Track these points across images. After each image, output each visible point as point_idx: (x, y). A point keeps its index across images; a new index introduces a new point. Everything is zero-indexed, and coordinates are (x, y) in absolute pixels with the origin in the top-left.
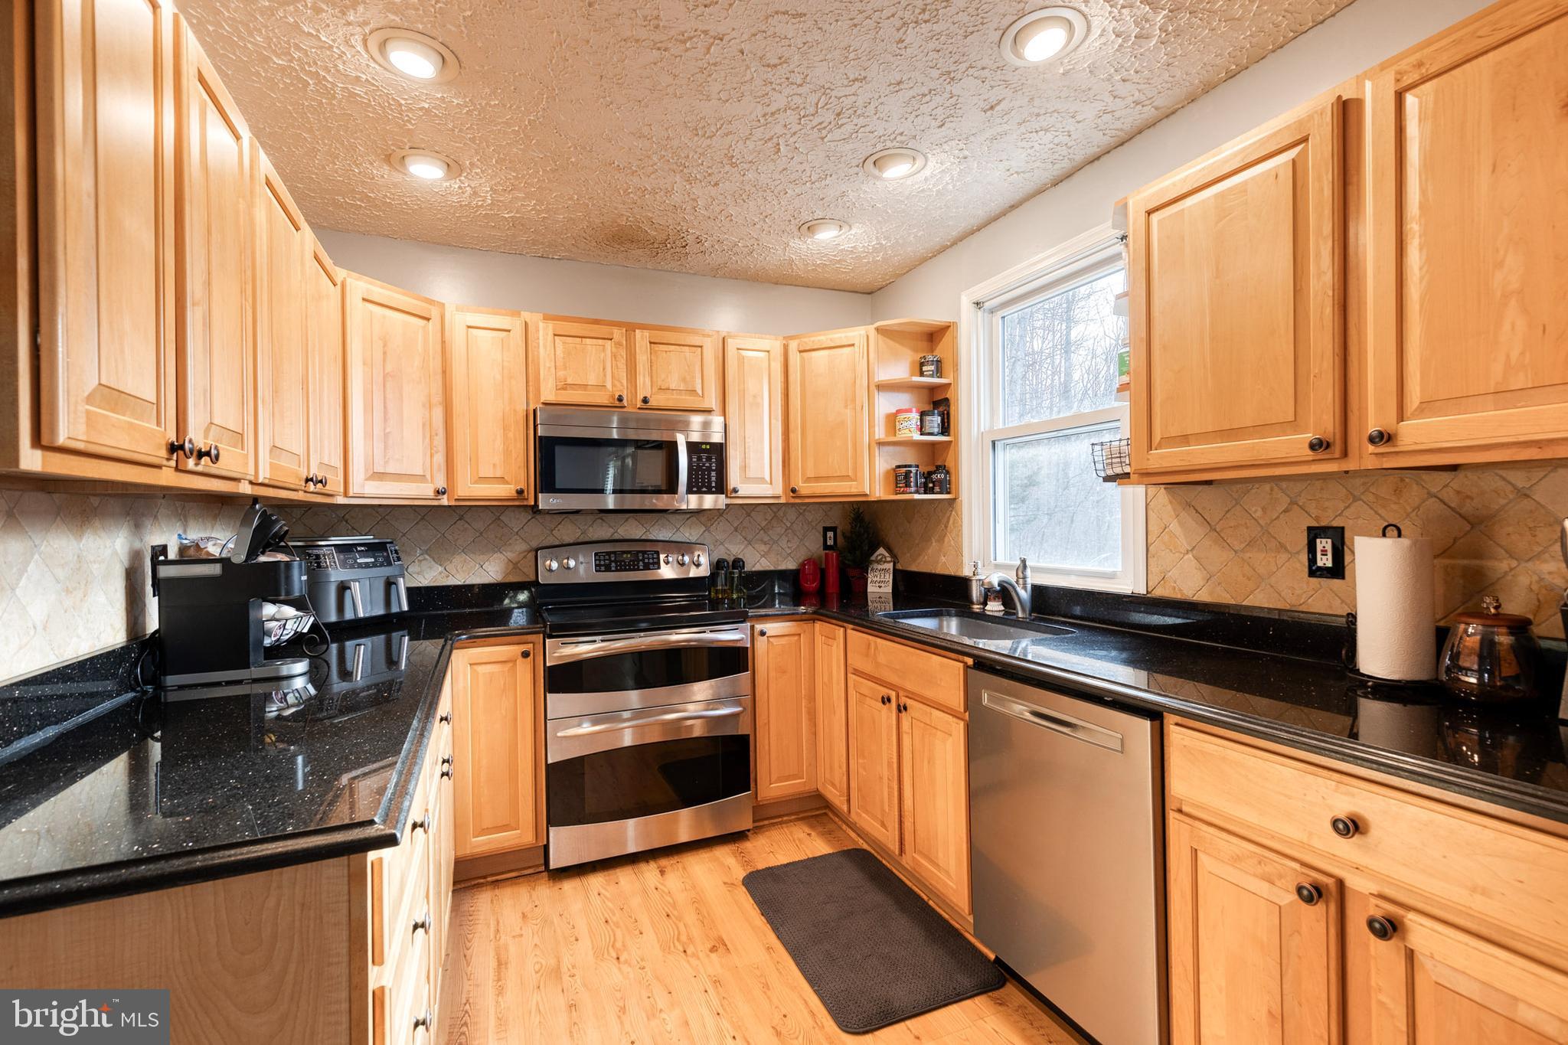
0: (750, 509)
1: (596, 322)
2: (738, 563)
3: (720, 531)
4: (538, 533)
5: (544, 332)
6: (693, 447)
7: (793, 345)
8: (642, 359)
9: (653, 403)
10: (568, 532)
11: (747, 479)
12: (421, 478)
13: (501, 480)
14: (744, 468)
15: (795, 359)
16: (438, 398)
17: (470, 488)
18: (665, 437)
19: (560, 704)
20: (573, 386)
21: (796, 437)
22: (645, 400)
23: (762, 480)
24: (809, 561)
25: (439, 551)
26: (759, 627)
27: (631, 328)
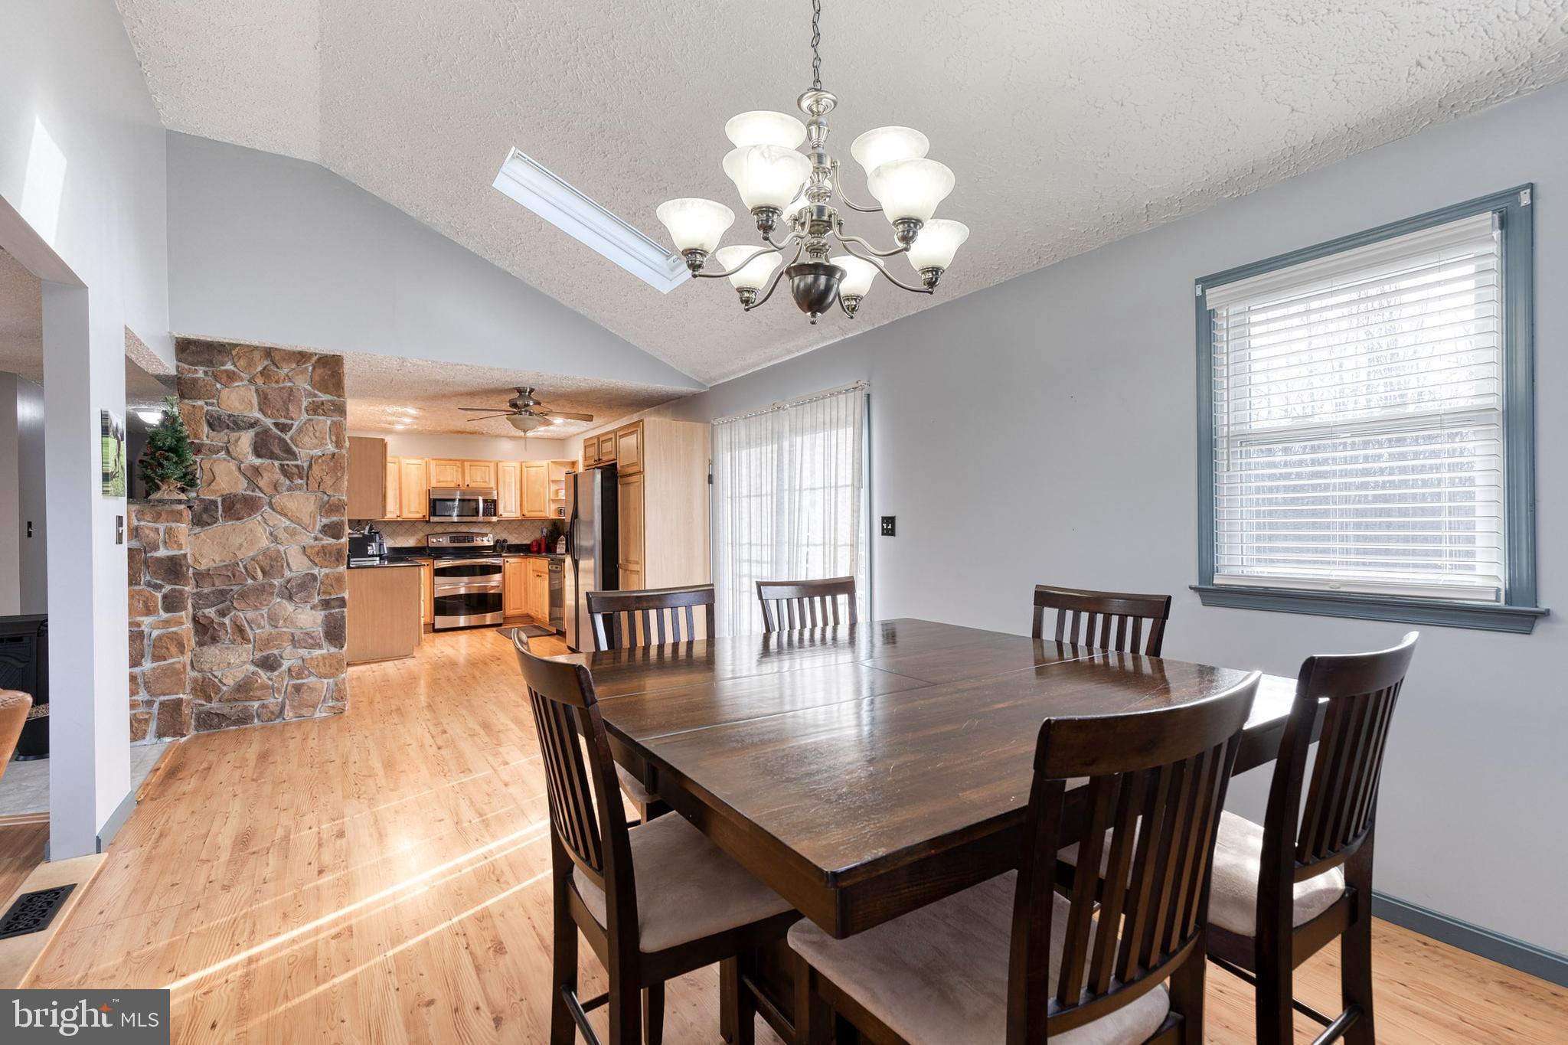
0: (510, 522)
1: (451, 460)
2: (505, 541)
3: (498, 529)
4: (428, 530)
5: (433, 464)
6: (485, 501)
7: (524, 465)
8: (467, 471)
9: (470, 486)
10: (439, 529)
11: (505, 511)
12: (393, 512)
13: (418, 512)
14: (505, 508)
15: (524, 469)
16: (397, 488)
17: (407, 515)
18: (475, 498)
19: (439, 580)
20: (443, 482)
21: (525, 496)
22: (468, 485)
23: (512, 511)
24: (536, 541)
25: (393, 535)
26: (506, 560)
27: (463, 461)
